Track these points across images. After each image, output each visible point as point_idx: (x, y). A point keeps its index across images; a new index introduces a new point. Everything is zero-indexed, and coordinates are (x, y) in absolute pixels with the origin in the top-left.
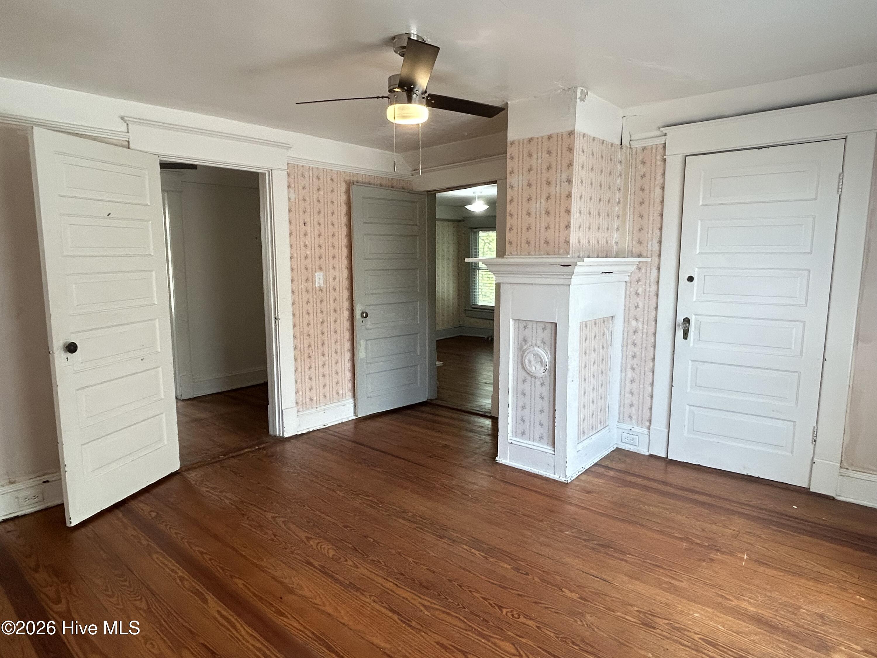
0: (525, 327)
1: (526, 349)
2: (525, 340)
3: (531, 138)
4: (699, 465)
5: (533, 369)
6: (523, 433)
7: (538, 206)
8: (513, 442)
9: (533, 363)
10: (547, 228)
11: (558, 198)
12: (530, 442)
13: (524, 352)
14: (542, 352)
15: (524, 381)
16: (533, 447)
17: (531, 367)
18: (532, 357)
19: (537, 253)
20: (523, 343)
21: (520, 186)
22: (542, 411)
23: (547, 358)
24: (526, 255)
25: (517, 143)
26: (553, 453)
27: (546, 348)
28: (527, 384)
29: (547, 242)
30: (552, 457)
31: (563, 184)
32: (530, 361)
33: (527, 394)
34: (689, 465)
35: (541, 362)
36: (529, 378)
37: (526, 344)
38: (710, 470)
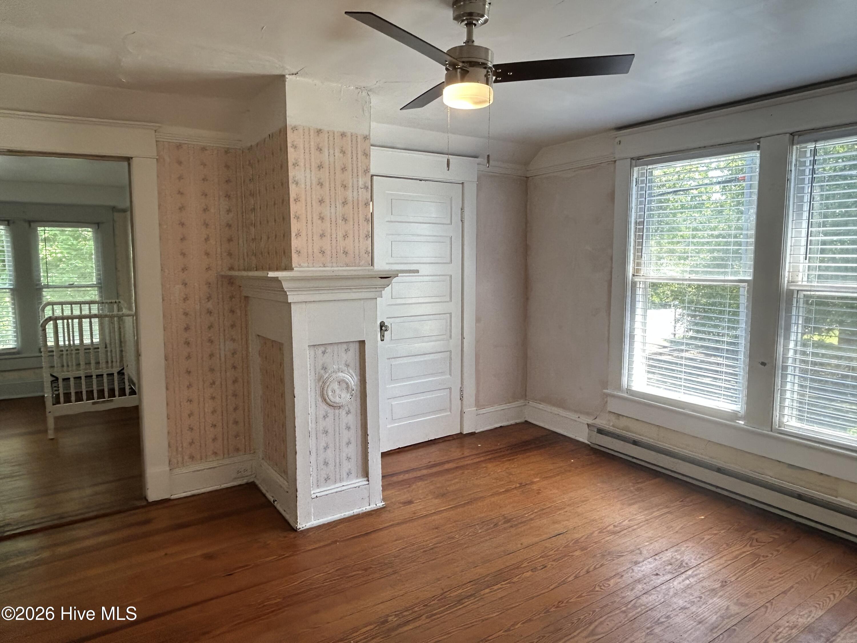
0: (324, 353)
1: (328, 378)
2: (324, 368)
3: (320, 130)
4: (399, 448)
5: (337, 400)
6: (327, 480)
7: (333, 211)
8: (318, 495)
9: (338, 392)
10: (345, 236)
11: (355, 204)
12: (337, 485)
13: (324, 383)
14: (347, 377)
15: (325, 417)
16: (344, 488)
17: (334, 397)
18: (336, 386)
19: (334, 264)
20: (322, 372)
21: (308, 184)
22: (348, 443)
23: (353, 380)
24: (320, 267)
25: (301, 131)
26: (367, 483)
27: (351, 371)
28: (330, 419)
29: (346, 253)
30: (365, 488)
31: (360, 190)
32: (334, 391)
33: (329, 431)
34: (393, 452)
35: (348, 388)
36: (330, 411)
37: (326, 372)
38: (412, 447)
